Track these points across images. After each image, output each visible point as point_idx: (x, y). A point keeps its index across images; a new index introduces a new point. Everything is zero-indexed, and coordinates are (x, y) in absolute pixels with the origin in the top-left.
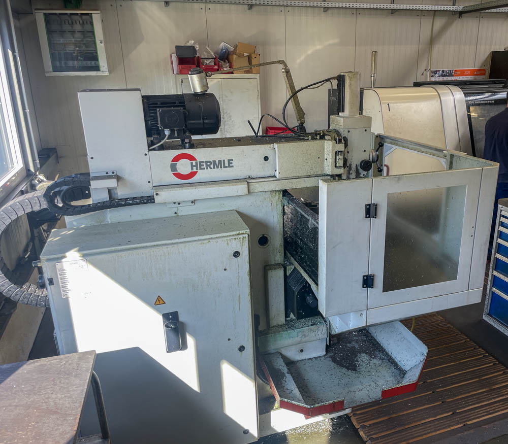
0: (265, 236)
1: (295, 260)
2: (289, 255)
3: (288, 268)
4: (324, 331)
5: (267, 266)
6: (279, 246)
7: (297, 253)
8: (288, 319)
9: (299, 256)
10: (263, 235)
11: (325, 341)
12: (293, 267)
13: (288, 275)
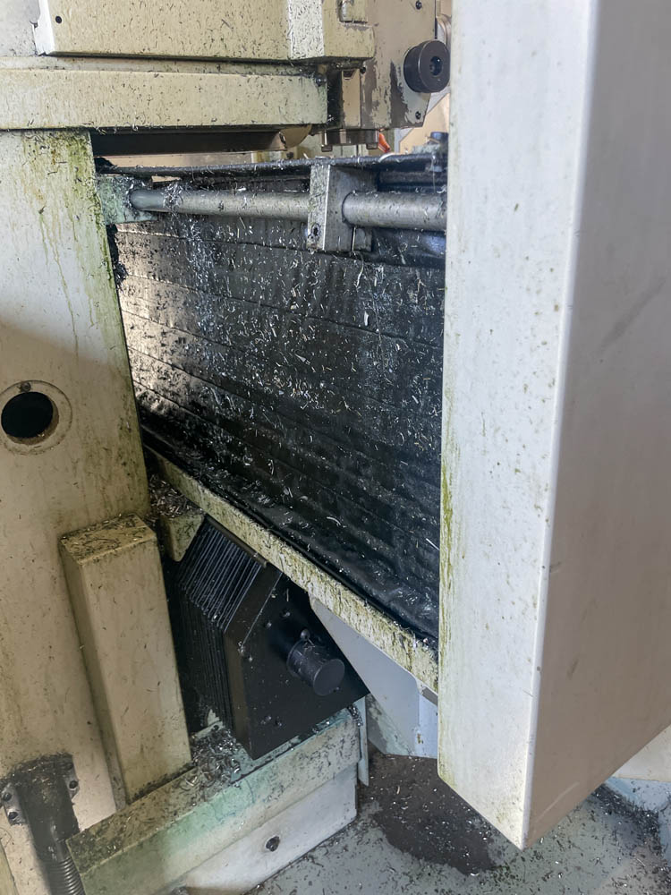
0: (35, 388)
1: (207, 485)
2: (170, 467)
3: (173, 529)
4: (347, 745)
5: (67, 536)
6: (116, 431)
7: (209, 454)
8: (201, 734)
9: (222, 466)
10: (25, 386)
11: (354, 774)
12: (198, 520)
13: (178, 558)
